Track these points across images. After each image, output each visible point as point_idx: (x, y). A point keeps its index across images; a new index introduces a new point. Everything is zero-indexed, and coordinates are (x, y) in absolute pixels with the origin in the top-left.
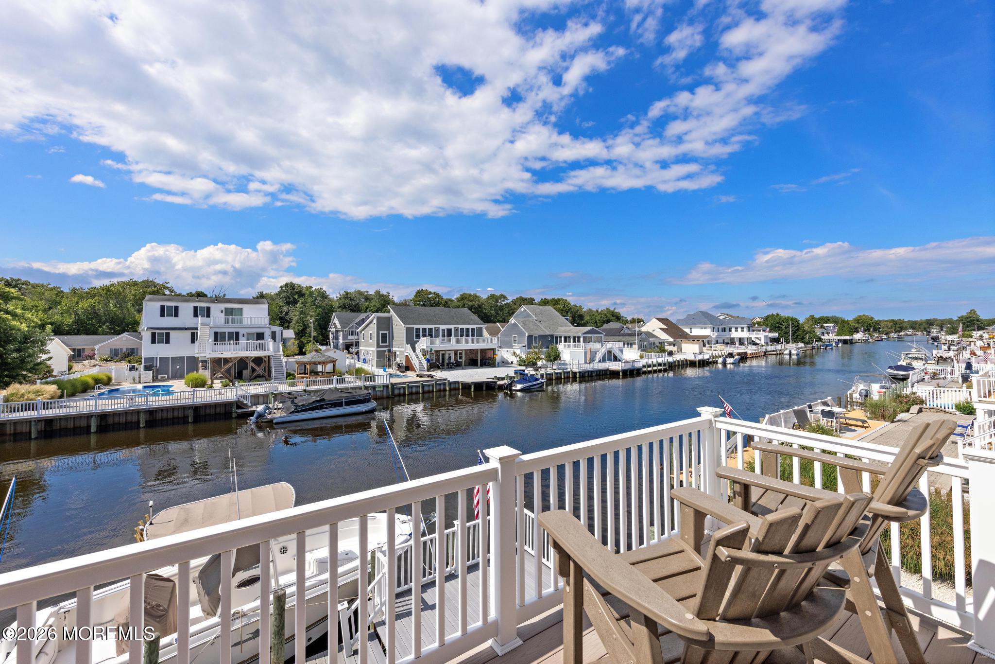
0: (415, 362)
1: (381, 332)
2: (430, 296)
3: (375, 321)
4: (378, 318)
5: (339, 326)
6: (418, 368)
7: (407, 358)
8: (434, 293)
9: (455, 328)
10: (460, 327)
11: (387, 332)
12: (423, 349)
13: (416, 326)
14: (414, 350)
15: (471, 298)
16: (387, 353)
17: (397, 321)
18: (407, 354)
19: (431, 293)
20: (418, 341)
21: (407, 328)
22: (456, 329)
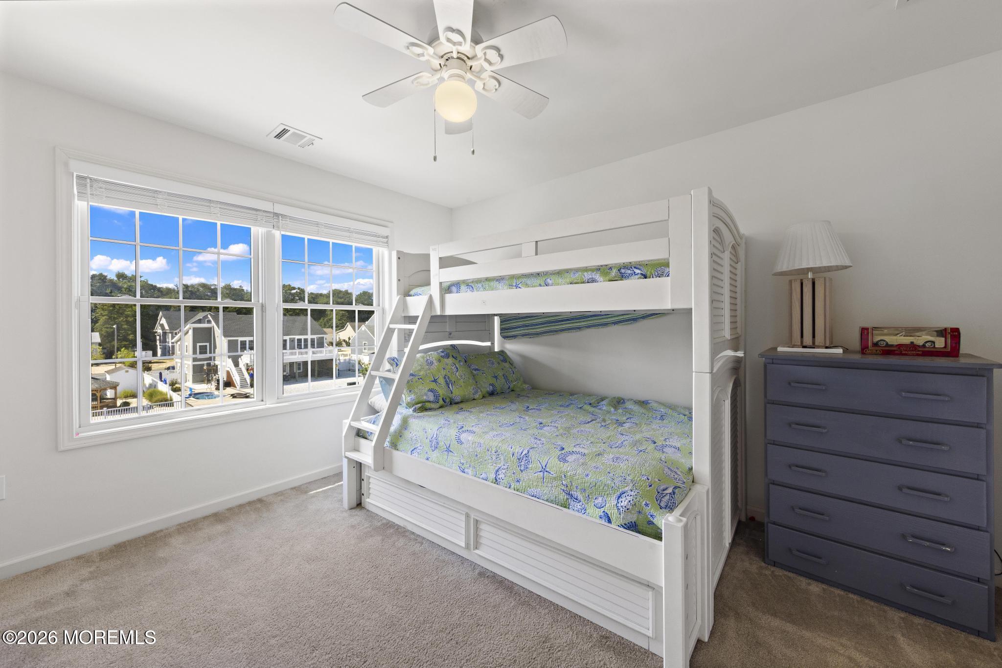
0: (236, 378)
1: (198, 345)
2: (294, 291)
3: (191, 332)
4: (195, 329)
5: (167, 327)
6: (239, 385)
7: (228, 373)
8: (299, 288)
9: (290, 339)
10: (297, 337)
11: (208, 344)
12: (247, 364)
13: (240, 339)
14: (236, 364)
15: (341, 295)
16: (205, 367)
17: (218, 332)
18: (228, 369)
19: (294, 288)
20: (242, 355)
21: (229, 341)
22: (292, 341)
